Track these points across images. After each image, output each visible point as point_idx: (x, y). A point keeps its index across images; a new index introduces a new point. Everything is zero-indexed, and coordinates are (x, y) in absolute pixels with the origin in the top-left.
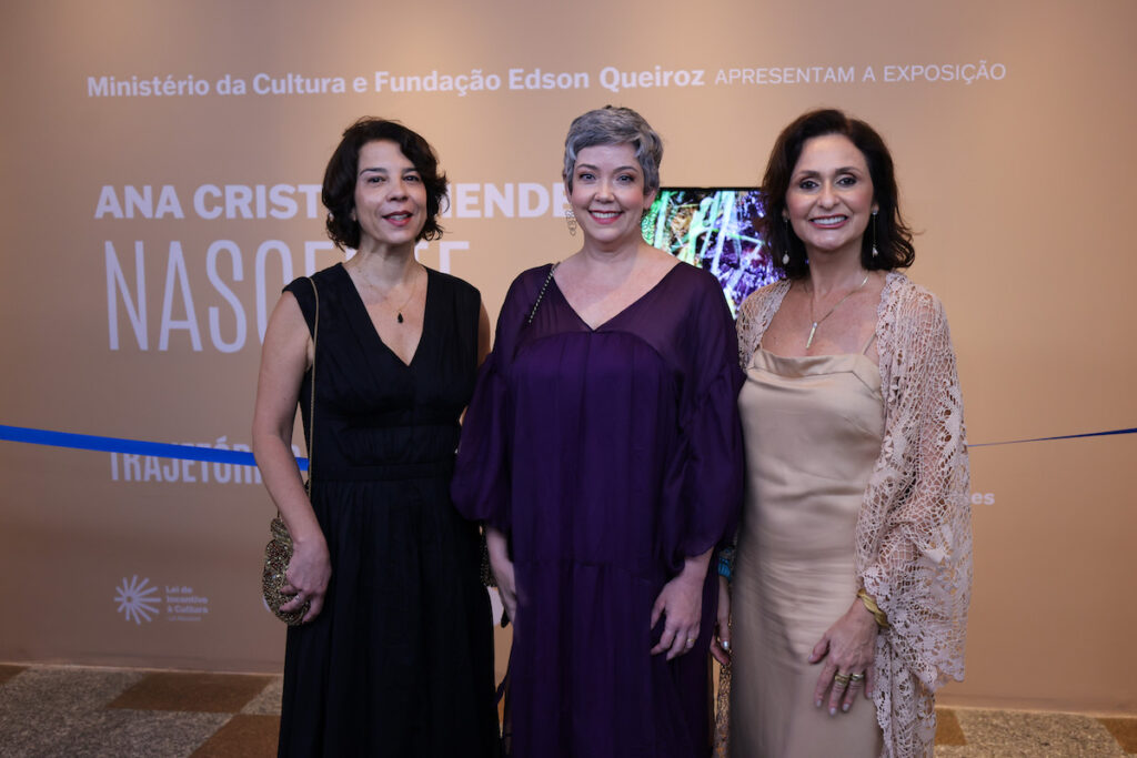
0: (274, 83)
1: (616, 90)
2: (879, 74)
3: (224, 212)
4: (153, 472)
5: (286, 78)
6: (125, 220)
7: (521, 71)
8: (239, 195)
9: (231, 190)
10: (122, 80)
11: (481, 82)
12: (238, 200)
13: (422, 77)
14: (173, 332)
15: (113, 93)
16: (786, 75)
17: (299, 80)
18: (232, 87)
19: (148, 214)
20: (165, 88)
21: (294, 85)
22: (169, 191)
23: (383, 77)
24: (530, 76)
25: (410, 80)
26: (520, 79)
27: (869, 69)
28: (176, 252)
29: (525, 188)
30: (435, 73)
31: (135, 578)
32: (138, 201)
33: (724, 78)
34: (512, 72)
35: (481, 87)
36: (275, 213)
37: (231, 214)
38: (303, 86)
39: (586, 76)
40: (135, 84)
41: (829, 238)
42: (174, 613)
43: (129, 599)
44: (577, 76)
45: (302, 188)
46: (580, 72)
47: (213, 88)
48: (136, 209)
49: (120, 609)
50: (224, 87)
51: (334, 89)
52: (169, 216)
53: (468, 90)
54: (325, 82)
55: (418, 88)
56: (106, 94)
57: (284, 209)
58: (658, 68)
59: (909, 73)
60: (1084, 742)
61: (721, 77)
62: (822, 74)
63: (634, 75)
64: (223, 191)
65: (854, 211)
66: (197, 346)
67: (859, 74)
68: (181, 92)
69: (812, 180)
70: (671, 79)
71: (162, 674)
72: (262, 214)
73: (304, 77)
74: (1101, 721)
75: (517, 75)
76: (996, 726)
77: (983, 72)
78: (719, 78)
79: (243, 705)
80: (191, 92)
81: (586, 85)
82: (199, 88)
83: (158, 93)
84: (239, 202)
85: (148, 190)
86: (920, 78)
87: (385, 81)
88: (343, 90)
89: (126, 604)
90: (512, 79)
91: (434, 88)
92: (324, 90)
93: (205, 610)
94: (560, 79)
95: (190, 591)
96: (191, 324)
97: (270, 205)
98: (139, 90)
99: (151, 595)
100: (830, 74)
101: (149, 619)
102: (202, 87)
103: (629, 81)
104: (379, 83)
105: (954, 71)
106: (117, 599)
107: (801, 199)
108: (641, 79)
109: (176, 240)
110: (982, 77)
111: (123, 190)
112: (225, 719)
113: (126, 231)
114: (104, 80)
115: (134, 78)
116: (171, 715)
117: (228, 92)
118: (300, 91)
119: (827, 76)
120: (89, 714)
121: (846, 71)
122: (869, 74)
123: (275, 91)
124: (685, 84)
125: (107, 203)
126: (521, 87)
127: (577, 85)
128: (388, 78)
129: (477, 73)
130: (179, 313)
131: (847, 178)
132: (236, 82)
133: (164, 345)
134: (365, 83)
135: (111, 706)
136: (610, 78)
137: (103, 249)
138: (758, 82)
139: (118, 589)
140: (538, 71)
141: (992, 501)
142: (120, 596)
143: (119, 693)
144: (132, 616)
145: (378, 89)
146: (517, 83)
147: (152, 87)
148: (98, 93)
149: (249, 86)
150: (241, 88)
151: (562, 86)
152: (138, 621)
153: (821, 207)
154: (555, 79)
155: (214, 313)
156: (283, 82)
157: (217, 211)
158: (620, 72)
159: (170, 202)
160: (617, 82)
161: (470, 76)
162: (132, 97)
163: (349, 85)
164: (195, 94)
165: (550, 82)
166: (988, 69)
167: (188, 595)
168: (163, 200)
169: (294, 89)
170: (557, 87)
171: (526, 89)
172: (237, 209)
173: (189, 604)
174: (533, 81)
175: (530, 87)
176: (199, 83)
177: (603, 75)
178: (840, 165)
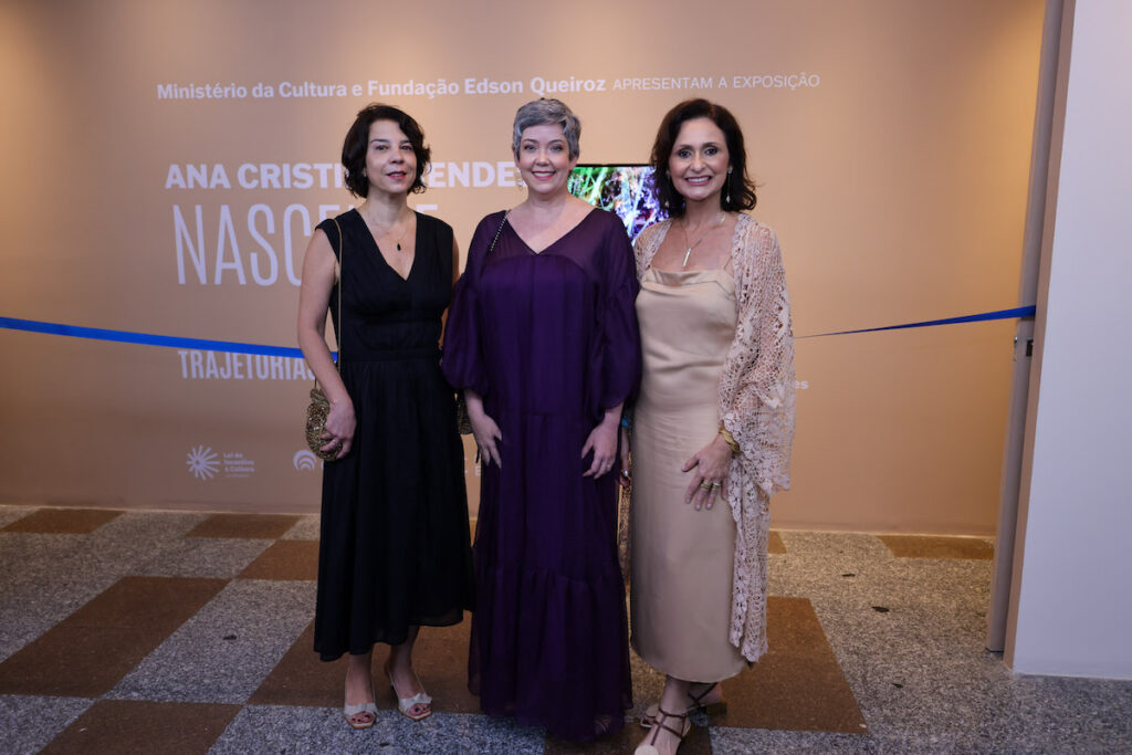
0: (294, 88)
2: (730, 83)
3: (260, 184)
4: (212, 371)
5: (303, 85)
6: (187, 190)
7: (474, 80)
8: (270, 172)
9: (264, 167)
10: (183, 87)
11: (445, 88)
12: (270, 174)
13: (402, 85)
14: (225, 272)
15: (176, 96)
16: (664, 84)
17: (312, 87)
18: (262, 91)
19: (203, 183)
20: (215, 92)
21: (309, 90)
22: (219, 169)
23: (374, 85)
24: (480, 84)
25: (393, 86)
26: (472, 86)
27: (723, 79)
29: (477, 166)
31: (201, 447)
32: (197, 176)
33: (619, 85)
34: (467, 81)
35: (445, 92)
36: (296, 184)
37: (265, 185)
38: (316, 91)
39: (520, 84)
40: (192, 90)
41: (698, 192)
42: (230, 472)
43: (198, 463)
44: (514, 84)
45: (316, 166)
46: (517, 81)
47: (250, 92)
48: (196, 182)
49: (191, 470)
50: (257, 92)
51: (339, 94)
52: (219, 186)
53: (435, 94)
54: (331, 88)
55: (399, 93)
57: (303, 181)
58: (572, 78)
59: (751, 82)
60: (867, 550)
61: (617, 84)
62: (690, 82)
63: (555, 83)
64: (259, 168)
65: (715, 173)
66: (242, 281)
67: (716, 82)
68: (226, 96)
69: (686, 152)
70: (582, 86)
71: (223, 515)
72: (287, 185)
73: (316, 85)
74: (879, 537)
75: (471, 83)
76: (807, 541)
77: (803, 81)
78: (616, 86)
79: (282, 533)
80: (233, 96)
81: (521, 90)
82: (239, 92)
83: (210, 96)
84: (270, 176)
85: (204, 168)
86: (759, 85)
87: (375, 88)
88: (345, 94)
89: (194, 465)
90: (468, 86)
91: (411, 93)
92: (331, 94)
93: (252, 470)
94: (502, 86)
95: (241, 456)
96: (237, 265)
97: (293, 178)
98: (195, 94)
99: (213, 460)
101: (211, 476)
102: (242, 92)
103: (552, 88)
104: (371, 89)
105: (783, 80)
106: (189, 463)
107: (679, 164)
108: (561, 86)
109: (225, 204)
110: (802, 85)
111: (186, 169)
112: (270, 543)
113: (189, 198)
114: (169, 87)
115: (192, 85)
116: (231, 541)
117: (261, 95)
118: (313, 95)
119: (693, 84)
120: (173, 541)
121: (706, 79)
122: (723, 82)
123: (296, 95)
124: (593, 88)
125: (174, 176)
126: (474, 92)
127: (514, 91)
128: (377, 85)
129: (442, 82)
130: (228, 257)
131: (711, 149)
132: (266, 88)
133: (218, 280)
134: (360, 89)
135: (188, 535)
136: (538, 85)
137: (171, 210)
138: (644, 88)
139: (190, 455)
140: (485, 80)
141: (806, 387)
142: (191, 460)
143: (192, 527)
144: (199, 474)
145: (370, 93)
146: (471, 89)
147: (205, 91)
148: (165, 96)
149: (276, 92)
150: (270, 92)
151: (504, 92)
152: (204, 478)
153: (693, 170)
154: (498, 86)
155: (254, 257)
156: (301, 88)
157: (255, 183)
158: (545, 81)
159: (220, 176)
160: (542, 88)
161: (436, 83)
162: (190, 99)
163: (349, 91)
164: (237, 97)
165: (494, 88)
166: (807, 78)
167: (239, 459)
168: (215, 175)
169: (309, 93)
170: (500, 92)
171: (478, 94)
172: (269, 181)
173: (240, 465)
174: (482, 87)
175: (480, 92)
176: (239, 89)
177: (533, 83)
178: (706, 141)
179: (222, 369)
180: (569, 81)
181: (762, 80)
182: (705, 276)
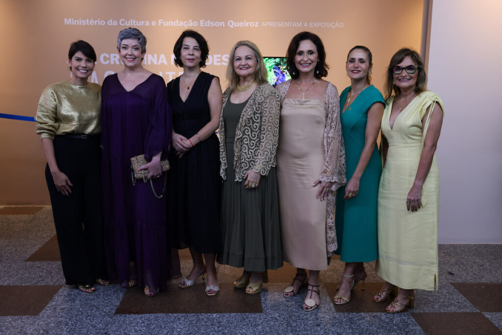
0: (126, 22)
1: (232, 27)
2: (308, 25)
3: (110, 62)
7: (204, 21)
8: (115, 57)
9: (112, 55)
10: (76, 20)
11: (191, 23)
13: (173, 22)
15: (73, 24)
17: (134, 21)
18: (112, 23)
20: (90, 22)
23: (161, 21)
24: (207, 22)
25: (170, 22)
27: (306, 23)
30: (177, 21)
34: (201, 21)
35: (192, 25)
37: (112, 63)
38: (136, 23)
39: (223, 23)
40: (80, 21)
41: (306, 69)
44: (221, 23)
47: (106, 23)
50: (110, 23)
51: (146, 25)
53: (188, 26)
54: (143, 22)
55: (172, 25)
56: (71, 24)
59: (317, 25)
62: (292, 24)
63: (238, 23)
64: (110, 55)
65: (312, 62)
68: (96, 24)
69: (301, 53)
70: (249, 24)
73: (136, 21)
75: (203, 22)
77: (337, 25)
78: (263, 25)
80: (99, 24)
81: (224, 25)
82: (102, 23)
83: (88, 24)
84: (114, 59)
86: (320, 26)
87: (162, 23)
88: (148, 25)
90: (201, 23)
91: (177, 25)
92: (142, 25)
94: (216, 23)
98: (82, 23)
100: (295, 24)
103: (236, 24)
104: (160, 23)
107: (298, 58)
108: (240, 24)
114: (70, 20)
115: (80, 19)
121: (299, 24)
122: (306, 25)
123: (127, 25)
124: (253, 26)
127: (221, 25)
128: (163, 21)
129: (190, 21)
131: (311, 52)
132: (114, 21)
134: (155, 23)
136: (231, 24)
138: (274, 26)
140: (209, 21)
145: (160, 25)
146: (203, 24)
147: (86, 22)
148: (68, 24)
149: (118, 23)
150: (115, 23)
153: (304, 61)
156: (129, 22)
157: (108, 62)
158: (234, 22)
160: (233, 25)
161: (188, 22)
162: (79, 25)
163: (150, 23)
164: (100, 25)
165: (213, 24)
166: (339, 23)
169: (133, 24)
170: (215, 26)
171: (205, 26)
172: (114, 61)
174: (208, 24)
175: (207, 25)
176: (102, 21)
177: (229, 22)
178: (309, 49)
180: (244, 22)
181: (321, 24)
182: (313, 102)
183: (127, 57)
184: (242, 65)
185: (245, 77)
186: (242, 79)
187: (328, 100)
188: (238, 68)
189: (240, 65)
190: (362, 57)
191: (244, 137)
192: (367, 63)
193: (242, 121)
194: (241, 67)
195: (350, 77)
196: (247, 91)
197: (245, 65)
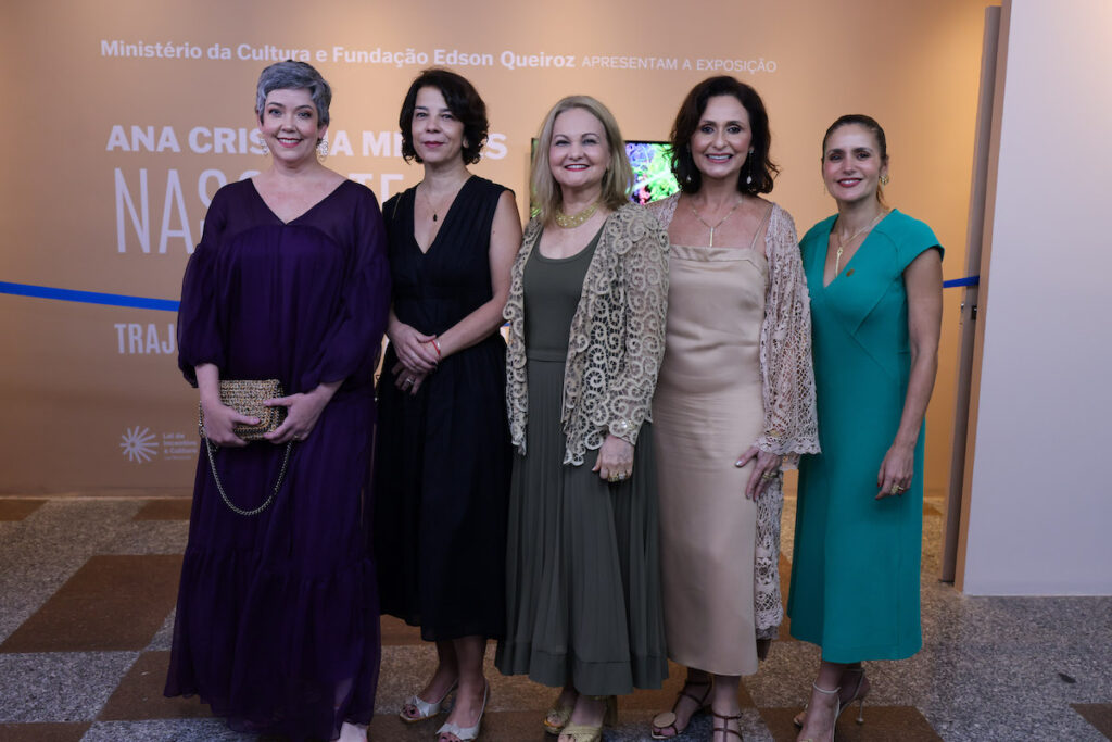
0: (254, 51)
1: (511, 68)
2: (694, 64)
3: (213, 147)
4: (153, 346)
5: (263, 48)
6: (131, 153)
7: (443, 51)
8: (225, 136)
9: (218, 131)
10: (130, 44)
11: (413, 58)
12: (224, 139)
13: (369, 52)
14: (171, 240)
15: (122, 54)
16: (631, 62)
17: (274, 50)
18: (218, 53)
19: (150, 147)
20: (166, 51)
21: (270, 53)
22: (168, 131)
23: (339, 51)
24: (449, 56)
25: (360, 54)
26: (442, 57)
27: (687, 61)
28: (173, 177)
30: (378, 50)
31: (137, 428)
32: (143, 138)
33: (588, 63)
34: (437, 51)
35: (413, 62)
36: (251, 150)
37: (218, 149)
39: (490, 57)
40: (141, 47)
42: (170, 455)
43: (133, 445)
44: (484, 57)
46: (486, 54)
47: (205, 53)
48: (141, 144)
49: (124, 452)
50: (213, 53)
52: (168, 150)
53: (404, 64)
54: (294, 53)
55: (366, 60)
58: (542, 53)
59: (713, 65)
61: (586, 62)
62: (656, 62)
63: (525, 58)
64: (213, 132)
67: (680, 64)
68: (178, 55)
69: (709, 127)
70: (551, 62)
71: (159, 501)
72: (243, 149)
73: (278, 48)
75: (440, 54)
77: (761, 66)
78: (584, 63)
80: (187, 56)
82: (194, 52)
83: (159, 55)
84: (224, 141)
85: (151, 130)
86: (721, 69)
87: (341, 54)
89: (129, 448)
90: (437, 57)
91: (378, 61)
93: (195, 451)
95: (182, 436)
96: (185, 233)
97: (248, 144)
98: (144, 52)
101: (148, 459)
102: (196, 53)
103: (522, 61)
104: (336, 55)
106: (122, 445)
108: (531, 61)
109: (173, 168)
110: (761, 70)
113: (132, 162)
114: (115, 43)
115: (141, 43)
117: (217, 56)
119: (659, 65)
120: (123, 524)
121: (672, 61)
122: (687, 64)
123: (255, 58)
124: (562, 65)
125: (117, 138)
126: (443, 63)
128: (343, 52)
129: (411, 51)
130: (175, 226)
131: (734, 128)
132: (223, 49)
133: (163, 249)
134: (325, 55)
135: (136, 518)
136: (508, 59)
137: (113, 177)
138: (612, 66)
139: (124, 437)
140: (456, 52)
142: (125, 442)
143: (136, 512)
144: (134, 456)
145: (335, 59)
146: (440, 60)
147: (155, 50)
148: (110, 53)
149: (234, 53)
150: (227, 54)
151: (473, 63)
152: (140, 461)
153: (715, 147)
154: (468, 58)
156: (261, 51)
157: (207, 147)
158: (516, 55)
159: (169, 139)
160: (513, 61)
161: (405, 52)
162: (138, 56)
163: (312, 56)
164: (191, 58)
165: (465, 60)
166: (765, 63)
167: (182, 440)
168: (163, 138)
169: (270, 56)
170: (469, 65)
172: (224, 146)
173: (182, 447)
174: (452, 59)
175: (450, 63)
176: (193, 49)
177: (503, 56)
179: (164, 344)
180: (539, 56)
181: (726, 63)
182: (735, 254)
183: (282, 135)
184: (571, 159)
185: (578, 190)
186: (567, 195)
187: (773, 251)
188: (560, 164)
189: (566, 157)
190: (860, 145)
191: (593, 348)
192: (876, 157)
193: (587, 306)
194: (568, 162)
195: (834, 196)
196: (583, 226)
197: (580, 158)
